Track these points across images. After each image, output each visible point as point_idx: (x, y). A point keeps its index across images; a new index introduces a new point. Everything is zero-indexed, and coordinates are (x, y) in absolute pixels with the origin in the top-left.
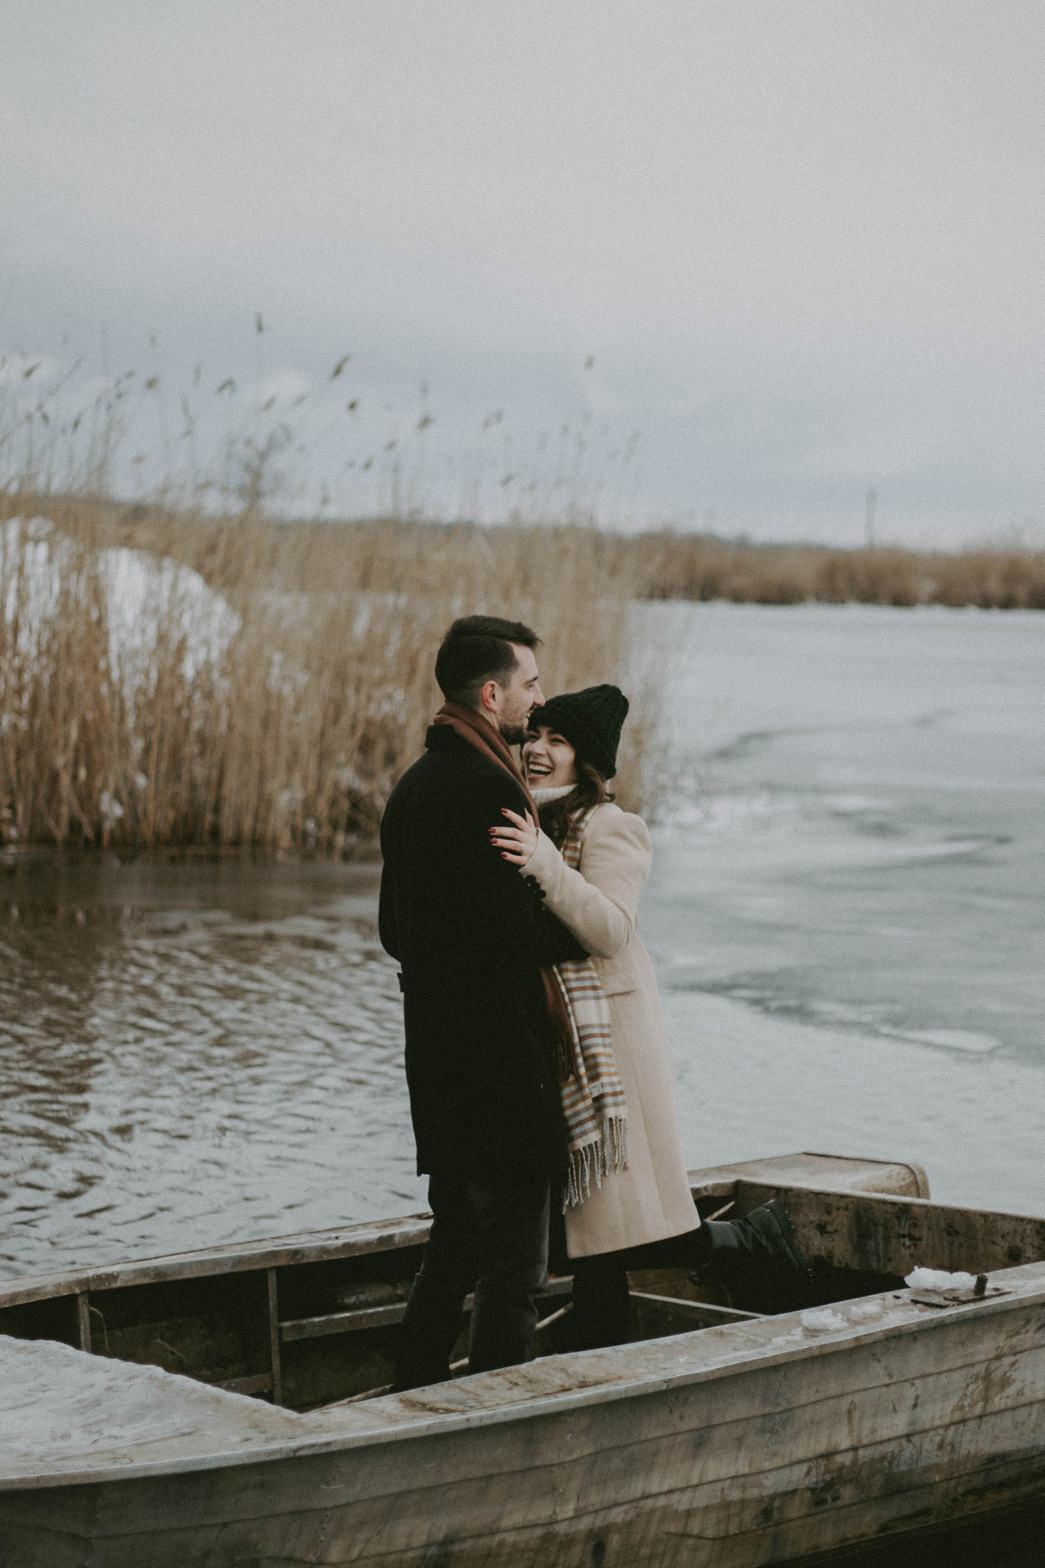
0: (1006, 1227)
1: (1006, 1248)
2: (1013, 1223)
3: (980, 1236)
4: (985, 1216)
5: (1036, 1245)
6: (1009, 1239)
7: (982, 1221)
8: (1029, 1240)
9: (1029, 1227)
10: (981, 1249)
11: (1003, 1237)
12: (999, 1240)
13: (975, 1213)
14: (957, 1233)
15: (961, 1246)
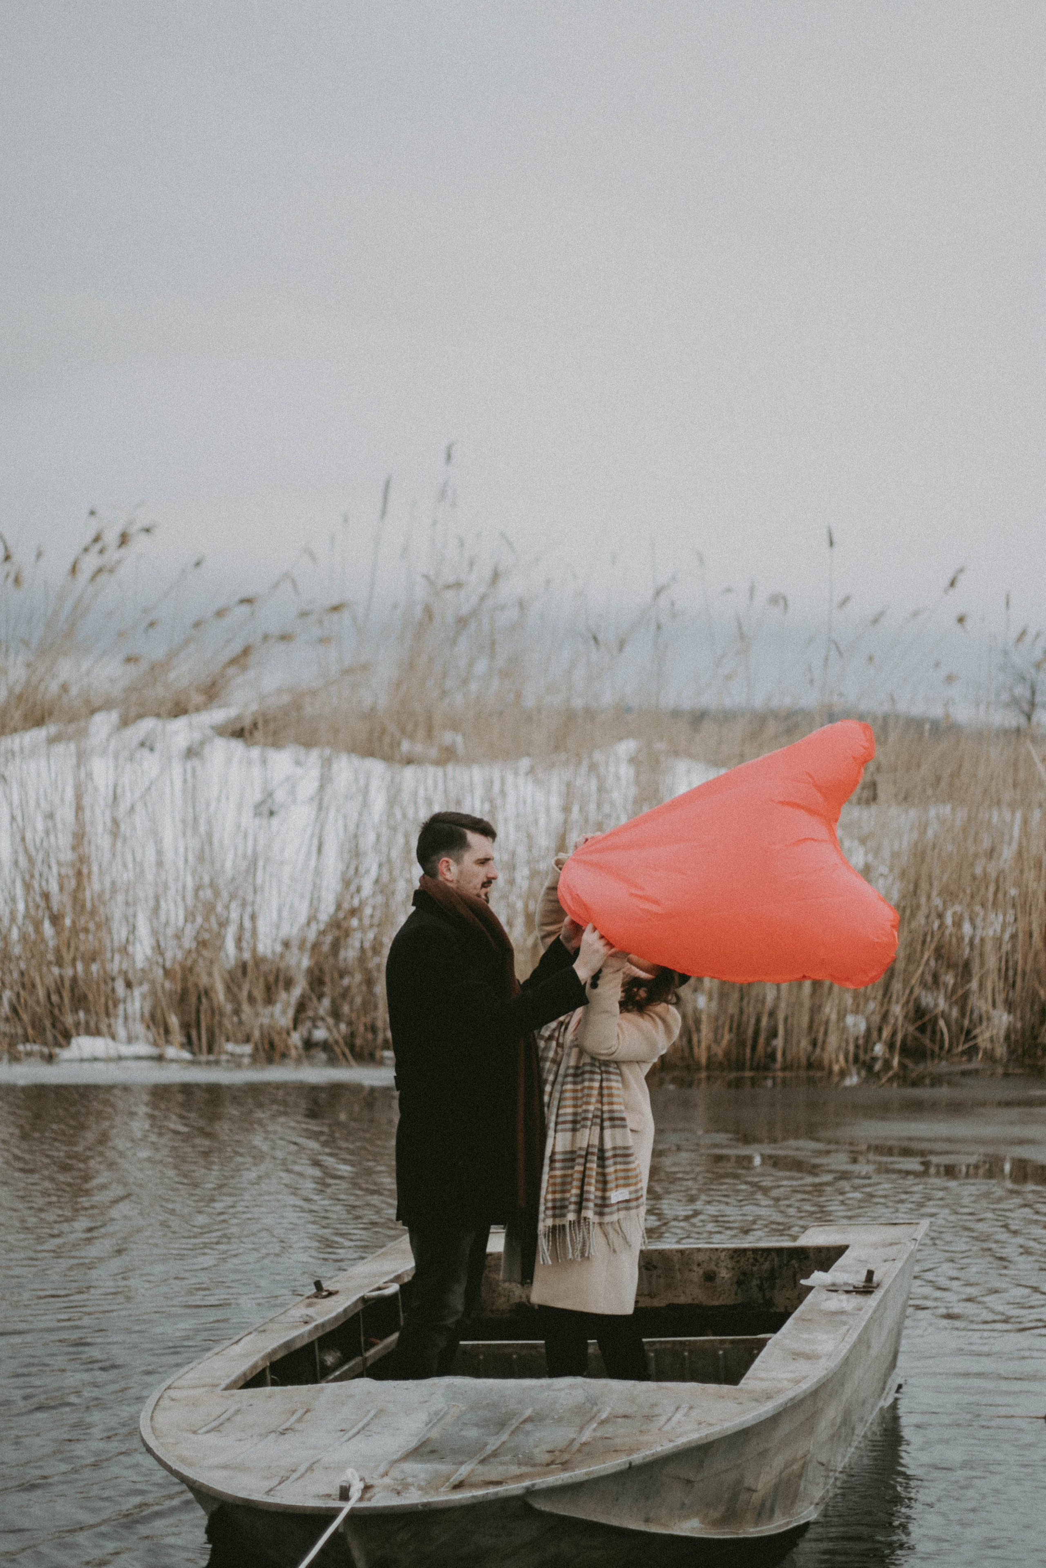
0: (700, 1257)
1: (701, 1272)
2: (708, 1253)
3: (677, 1267)
4: (682, 1252)
5: (730, 1266)
6: (705, 1265)
7: (679, 1254)
8: (724, 1264)
9: (724, 1253)
10: (678, 1275)
11: (699, 1265)
12: (695, 1268)
13: (671, 1251)
14: (655, 1267)
15: (659, 1277)
